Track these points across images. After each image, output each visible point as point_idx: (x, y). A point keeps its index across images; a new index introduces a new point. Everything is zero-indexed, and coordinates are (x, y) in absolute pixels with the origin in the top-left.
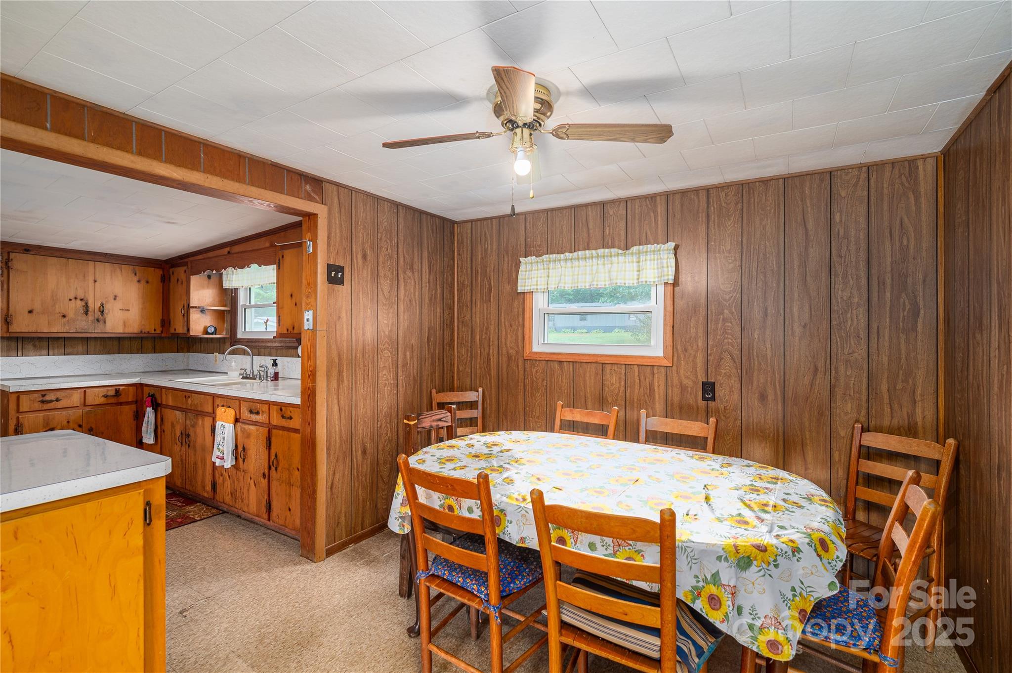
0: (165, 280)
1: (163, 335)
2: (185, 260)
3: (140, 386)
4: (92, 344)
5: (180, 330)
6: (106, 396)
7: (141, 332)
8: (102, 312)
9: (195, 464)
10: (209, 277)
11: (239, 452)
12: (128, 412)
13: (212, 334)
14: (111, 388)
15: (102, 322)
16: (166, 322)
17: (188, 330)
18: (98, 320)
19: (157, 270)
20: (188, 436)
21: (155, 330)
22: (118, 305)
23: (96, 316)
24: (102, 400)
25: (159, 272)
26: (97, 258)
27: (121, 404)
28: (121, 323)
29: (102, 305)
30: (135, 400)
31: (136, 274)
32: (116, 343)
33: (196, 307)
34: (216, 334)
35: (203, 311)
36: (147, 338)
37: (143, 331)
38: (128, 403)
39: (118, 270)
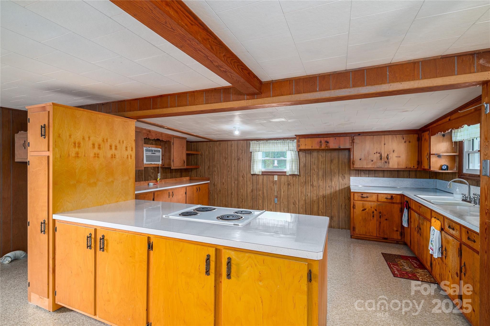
0: (419, 140)
1: (418, 169)
2: (428, 128)
3: (402, 196)
4: (386, 172)
5: (426, 167)
6: (387, 198)
7: (406, 168)
8: (388, 158)
9: (423, 246)
10: (444, 135)
11: (443, 249)
12: (397, 207)
13: (445, 170)
14: (388, 195)
15: (388, 163)
16: (420, 163)
17: (430, 167)
18: (386, 162)
19: (415, 135)
20: (420, 229)
21: (414, 167)
22: (395, 154)
23: (385, 160)
24: (385, 200)
25: (416, 136)
26: (386, 133)
27: (394, 203)
28: (396, 164)
29: (388, 155)
30: (400, 202)
31: (403, 139)
32: (396, 173)
33: (434, 154)
34: (448, 170)
35: (439, 156)
36: (412, 171)
37: (408, 167)
38: (396, 203)
39: (395, 138)
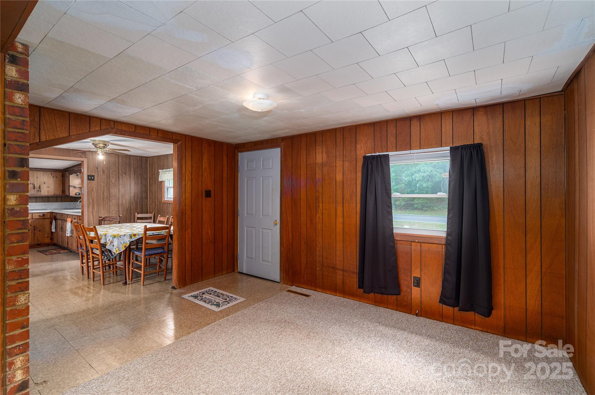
0: (63, 176)
1: (63, 196)
2: (68, 170)
3: (51, 213)
4: (38, 199)
5: (68, 194)
6: (40, 216)
7: (54, 195)
8: (40, 188)
9: (64, 237)
10: (77, 175)
11: (72, 231)
12: (48, 221)
13: (78, 195)
14: (41, 213)
15: (40, 191)
16: (63, 191)
17: (69, 194)
18: (38, 191)
19: (60, 173)
20: (62, 228)
21: (60, 194)
22: (46, 185)
23: (38, 190)
24: (38, 217)
25: (61, 174)
26: (38, 170)
27: (45, 219)
28: (47, 192)
29: (40, 186)
30: (50, 217)
31: (52, 175)
32: (47, 198)
33: (72, 186)
34: (79, 195)
35: (75, 187)
36: (59, 197)
37: (55, 194)
38: (47, 219)
39: (46, 174)
